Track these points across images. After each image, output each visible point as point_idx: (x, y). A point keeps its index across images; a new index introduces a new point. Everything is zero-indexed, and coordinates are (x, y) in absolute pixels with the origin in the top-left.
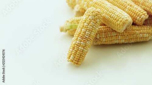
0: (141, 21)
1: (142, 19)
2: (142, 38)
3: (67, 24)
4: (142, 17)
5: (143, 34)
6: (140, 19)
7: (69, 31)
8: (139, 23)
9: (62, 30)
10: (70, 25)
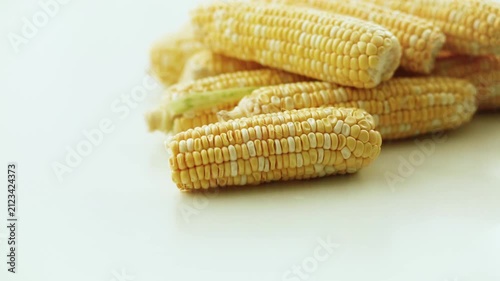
0: (423, 50)
1: (427, 40)
2: (434, 106)
3: (171, 98)
4: (424, 34)
5: (437, 95)
6: (421, 41)
7: (182, 120)
8: (419, 56)
9: (154, 124)
10: (183, 96)
